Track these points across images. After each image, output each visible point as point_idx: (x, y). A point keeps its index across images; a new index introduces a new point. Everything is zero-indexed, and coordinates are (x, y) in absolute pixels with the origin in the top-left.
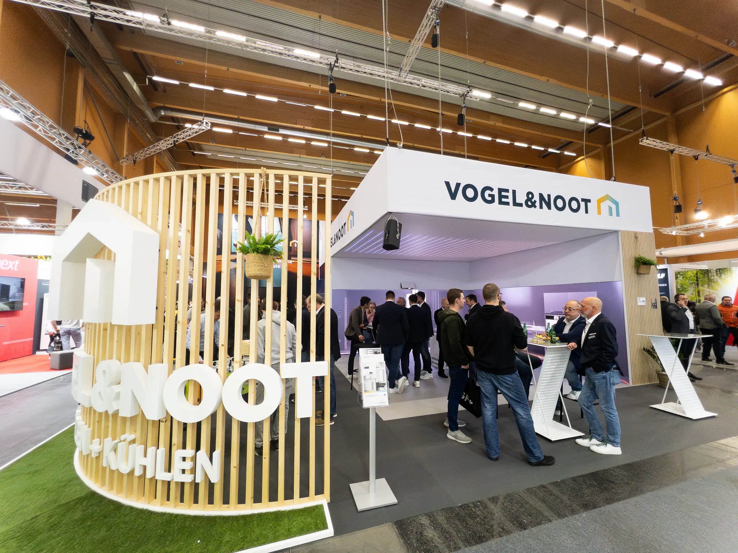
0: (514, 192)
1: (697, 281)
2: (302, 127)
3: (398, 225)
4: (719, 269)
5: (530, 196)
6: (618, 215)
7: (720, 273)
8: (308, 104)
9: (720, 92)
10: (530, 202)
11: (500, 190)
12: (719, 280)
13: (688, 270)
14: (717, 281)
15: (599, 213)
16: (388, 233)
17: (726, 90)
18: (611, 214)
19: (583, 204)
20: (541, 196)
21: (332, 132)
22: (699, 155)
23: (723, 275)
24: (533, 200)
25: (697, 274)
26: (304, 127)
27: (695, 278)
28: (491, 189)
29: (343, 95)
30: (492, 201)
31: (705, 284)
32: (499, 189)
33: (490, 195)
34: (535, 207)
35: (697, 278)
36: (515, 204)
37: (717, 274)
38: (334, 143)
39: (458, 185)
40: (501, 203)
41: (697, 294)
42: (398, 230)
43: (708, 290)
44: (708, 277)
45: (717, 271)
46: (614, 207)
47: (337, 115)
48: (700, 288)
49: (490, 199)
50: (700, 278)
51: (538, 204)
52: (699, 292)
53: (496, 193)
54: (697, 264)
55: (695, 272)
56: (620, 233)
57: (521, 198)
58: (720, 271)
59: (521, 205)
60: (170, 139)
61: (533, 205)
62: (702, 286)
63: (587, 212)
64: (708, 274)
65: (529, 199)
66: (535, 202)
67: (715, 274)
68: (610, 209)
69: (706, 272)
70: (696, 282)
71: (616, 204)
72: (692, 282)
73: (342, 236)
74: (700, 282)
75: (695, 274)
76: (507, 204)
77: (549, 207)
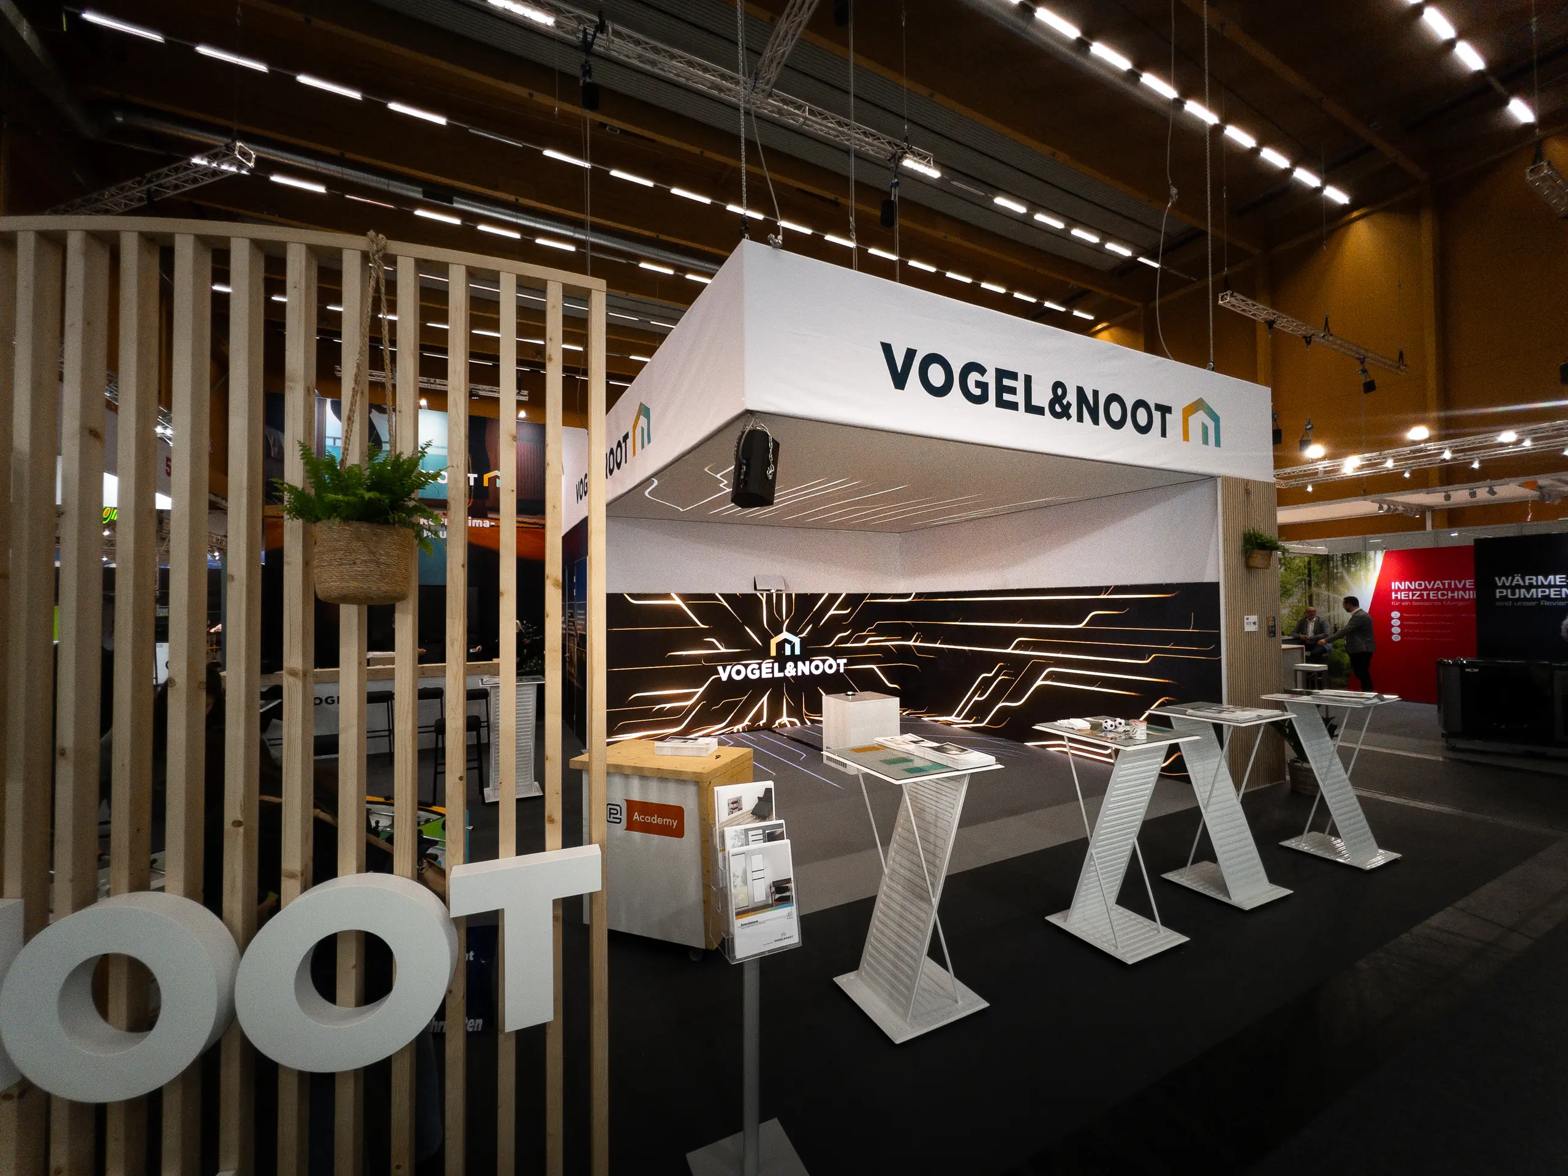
0: (1028, 379)
1: (1309, 575)
2: (512, 198)
3: (771, 445)
4: (1348, 555)
5: (1060, 392)
6: (1218, 443)
7: (1348, 562)
8: (526, 142)
9: (1347, 218)
10: (1059, 408)
11: (1001, 374)
12: (1346, 575)
13: (1295, 555)
14: (1342, 578)
15: (1186, 437)
16: (748, 465)
17: (1355, 214)
18: (1206, 441)
19: (1157, 416)
20: (1080, 391)
21: (589, 218)
22: (1313, 335)
23: (1353, 566)
24: (1065, 402)
25: (1309, 563)
26: (517, 200)
27: (1306, 571)
28: (982, 370)
29: (613, 129)
30: (982, 399)
31: (1323, 583)
32: (998, 371)
33: (978, 384)
34: (1069, 417)
35: (1309, 570)
36: (1031, 409)
37: (1343, 565)
38: (596, 247)
39: (910, 354)
40: (1001, 403)
41: (1307, 601)
42: (771, 456)
43: (1326, 593)
44: (1328, 568)
45: (1343, 559)
46: (1211, 425)
47: (600, 178)
48: (1314, 589)
49: (977, 392)
50: (1314, 572)
51: (1073, 411)
52: (1311, 597)
53: (990, 378)
54: (1308, 543)
55: (1307, 559)
56: (1219, 481)
57: (1042, 397)
58: (1348, 559)
59: (1039, 411)
60: (136, 186)
61: (1065, 414)
62: (1318, 585)
63: (1164, 434)
64: (1328, 565)
65: (1057, 399)
66: (1069, 405)
67: (1339, 563)
68: (1205, 429)
69: (1325, 560)
70: (1307, 579)
71: (1215, 418)
72: (1299, 578)
73: (619, 467)
74: (1314, 580)
75: (1306, 563)
76: (1013, 406)
77: (1096, 421)
